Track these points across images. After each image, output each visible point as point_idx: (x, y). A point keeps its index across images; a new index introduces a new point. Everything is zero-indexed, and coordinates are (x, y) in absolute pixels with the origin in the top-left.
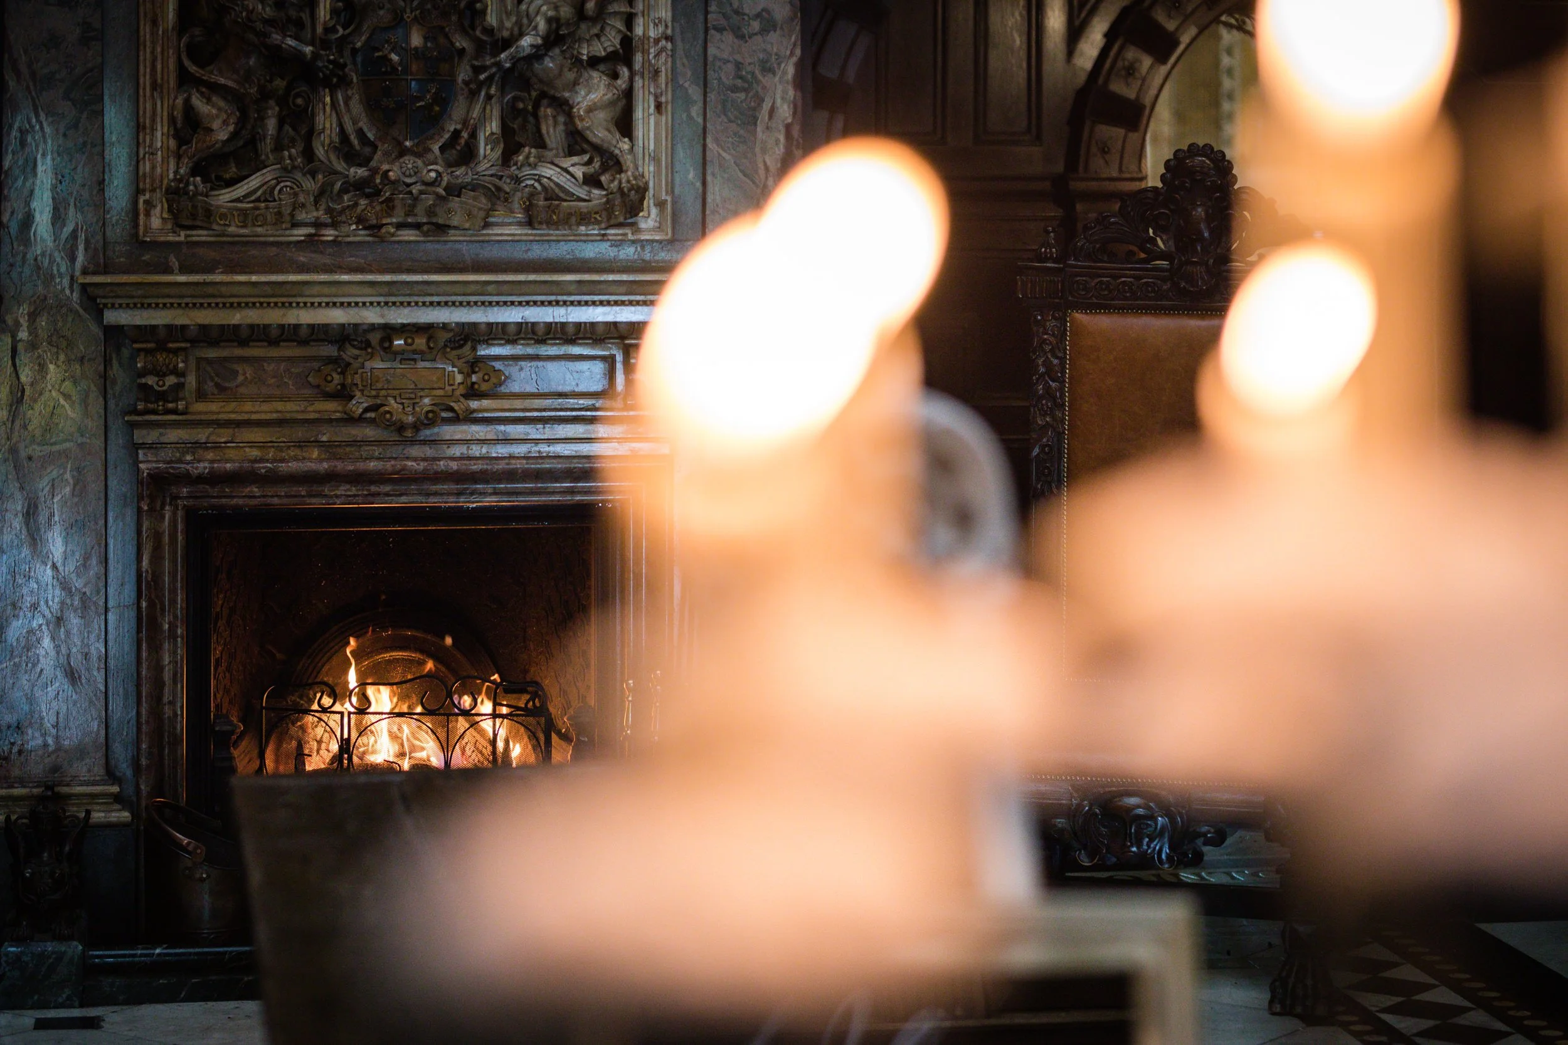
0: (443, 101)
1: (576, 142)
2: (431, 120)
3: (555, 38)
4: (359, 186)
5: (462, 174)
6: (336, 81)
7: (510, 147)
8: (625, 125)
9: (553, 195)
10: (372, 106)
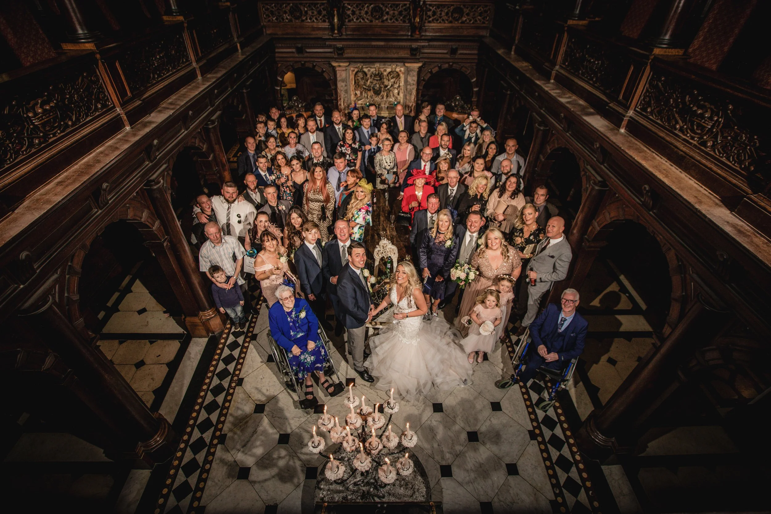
0: (381, 92)
1: (394, 96)
3: (392, 86)
6: (370, 90)
7: (387, 96)
8: (398, 94)
10: (374, 92)
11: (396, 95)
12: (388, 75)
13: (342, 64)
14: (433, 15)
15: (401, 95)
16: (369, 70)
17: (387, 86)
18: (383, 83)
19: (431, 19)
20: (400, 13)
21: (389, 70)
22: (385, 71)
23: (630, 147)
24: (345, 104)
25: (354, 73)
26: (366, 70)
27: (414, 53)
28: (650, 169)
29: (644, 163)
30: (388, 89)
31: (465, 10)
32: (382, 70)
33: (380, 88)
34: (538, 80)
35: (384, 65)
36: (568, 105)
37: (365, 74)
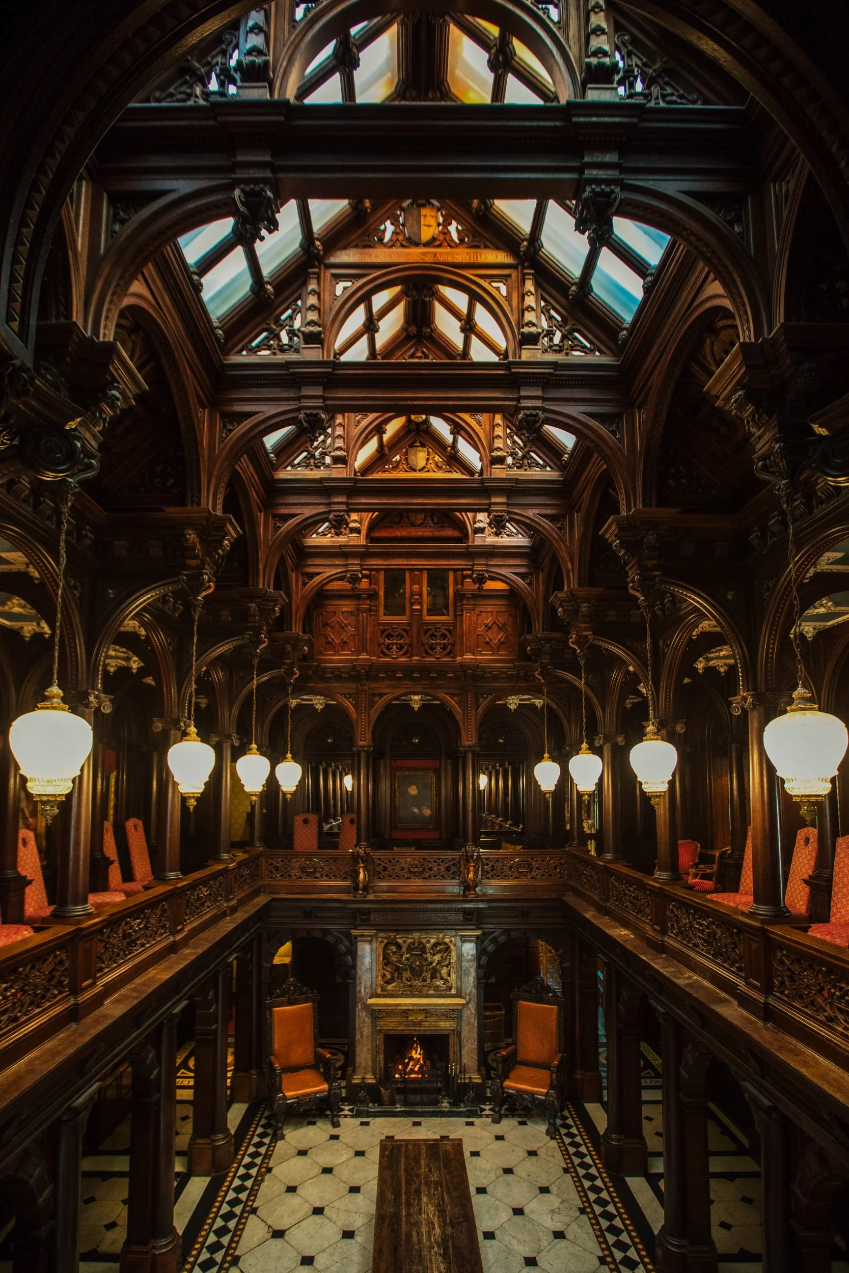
0: (422, 972)
1: (442, 978)
2: (420, 975)
4: (410, 986)
5: (425, 984)
6: (406, 970)
7: (432, 978)
8: (449, 975)
9: (438, 986)
10: (411, 973)
11: (445, 976)
12: (432, 948)
13: (366, 933)
14: (492, 870)
15: (453, 976)
16: (405, 942)
17: (431, 963)
18: (426, 960)
19: (489, 875)
20: (448, 869)
21: (433, 941)
22: (429, 942)
23: (781, 1047)
24: (367, 990)
25: (383, 945)
26: (400, 941)
27: (469, 917)
28: (815, 1080)
29: (803, 1071)
30: (434, 968)
31: (534, 863)
32: (424, 941)
33: (421, 966)
34: (643, 954)
35: (426, 934)
36: (687, 989)
37: (399, 946)
